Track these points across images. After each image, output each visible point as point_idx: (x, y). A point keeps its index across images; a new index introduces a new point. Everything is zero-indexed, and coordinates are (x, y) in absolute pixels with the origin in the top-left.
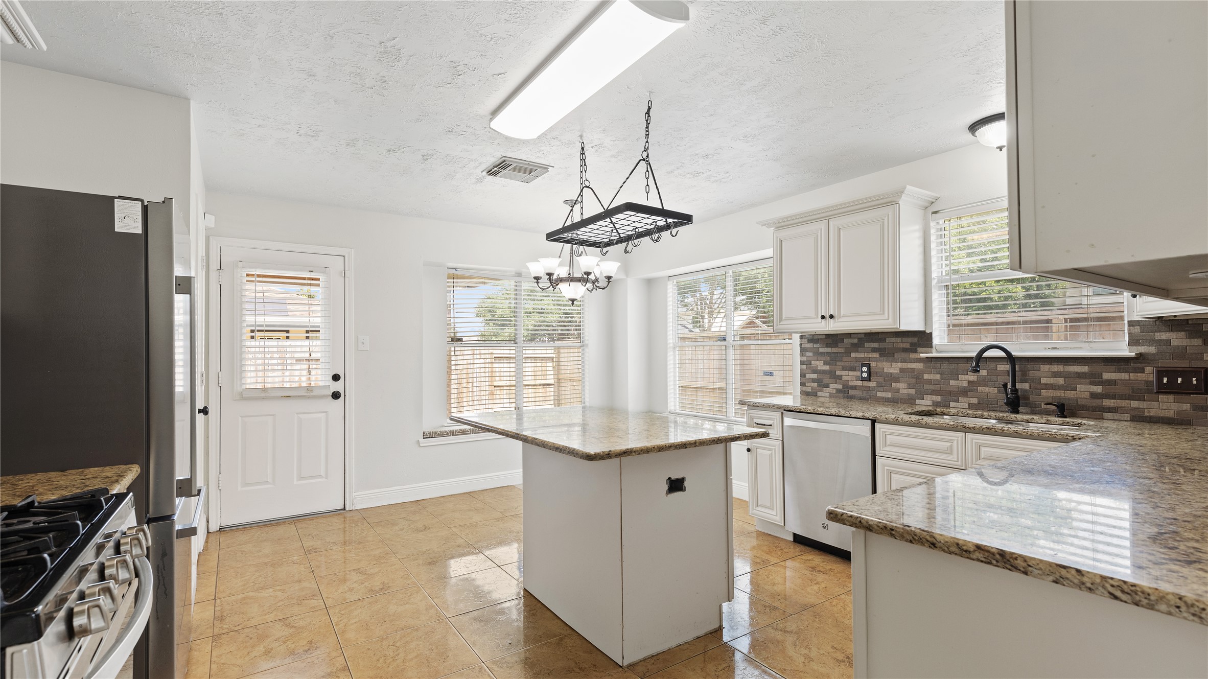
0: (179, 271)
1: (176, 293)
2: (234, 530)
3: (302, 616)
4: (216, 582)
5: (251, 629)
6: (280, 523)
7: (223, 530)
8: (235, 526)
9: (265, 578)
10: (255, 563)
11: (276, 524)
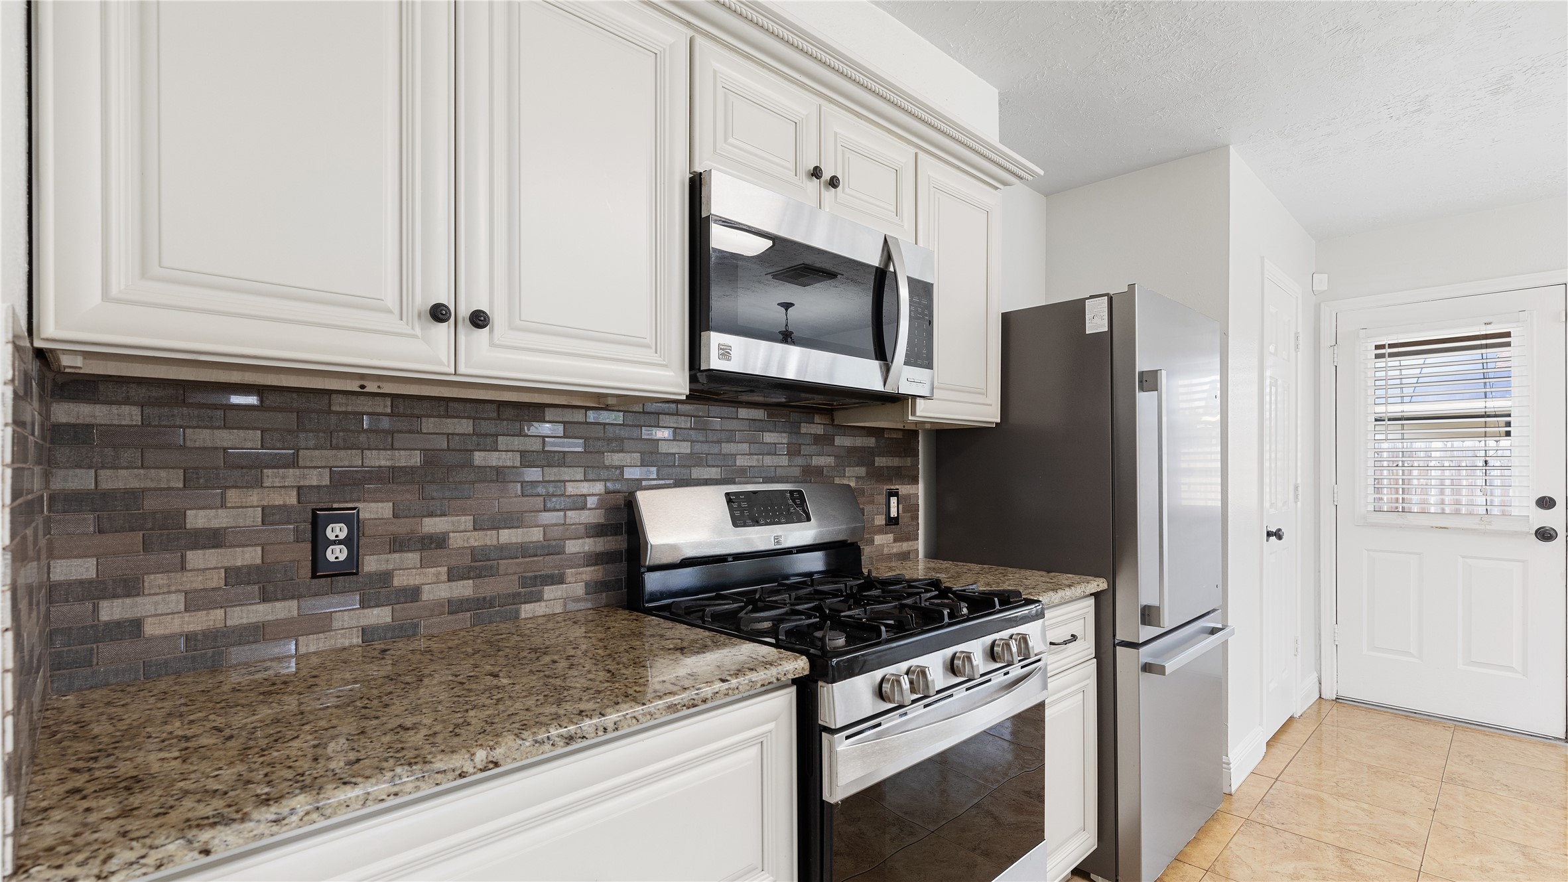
0: (1142, 364)
1: (1142, 389)
2: (1356, 706)
3: (1374, 861)
4: (1291, 761)
5: (1294, 837)
6: (1430, 720)
7: (1340, 701)
8: (1359, 702)
9: (1356, 784)
10: (1355, 759)
11: (1422, 721)
